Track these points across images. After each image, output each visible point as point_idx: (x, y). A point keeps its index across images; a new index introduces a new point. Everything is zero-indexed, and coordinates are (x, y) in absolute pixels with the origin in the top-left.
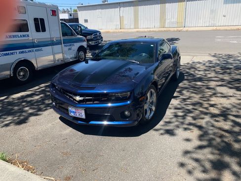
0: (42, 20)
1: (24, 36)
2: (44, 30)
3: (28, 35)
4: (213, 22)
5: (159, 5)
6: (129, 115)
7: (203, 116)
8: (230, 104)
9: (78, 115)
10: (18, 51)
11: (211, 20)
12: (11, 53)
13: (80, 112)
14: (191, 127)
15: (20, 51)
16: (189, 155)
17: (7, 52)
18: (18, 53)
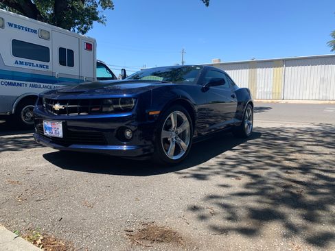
0: (71, 53)
1: (41, 66)
2: (71, 64)
3: (47, 67)
4: (324, 94)
5: (248, 70)
6: (131, 137)
7: (267, 167)
8: (322, 160)
9: (54, 132)
10: (29, 83)
11: (321, 92)
12: (18, 84)
13: (57, 126)
14: (240, 175)
15: (32, 83)
16: (215, 200)
17: (13, 81)
18: (28, 85)
